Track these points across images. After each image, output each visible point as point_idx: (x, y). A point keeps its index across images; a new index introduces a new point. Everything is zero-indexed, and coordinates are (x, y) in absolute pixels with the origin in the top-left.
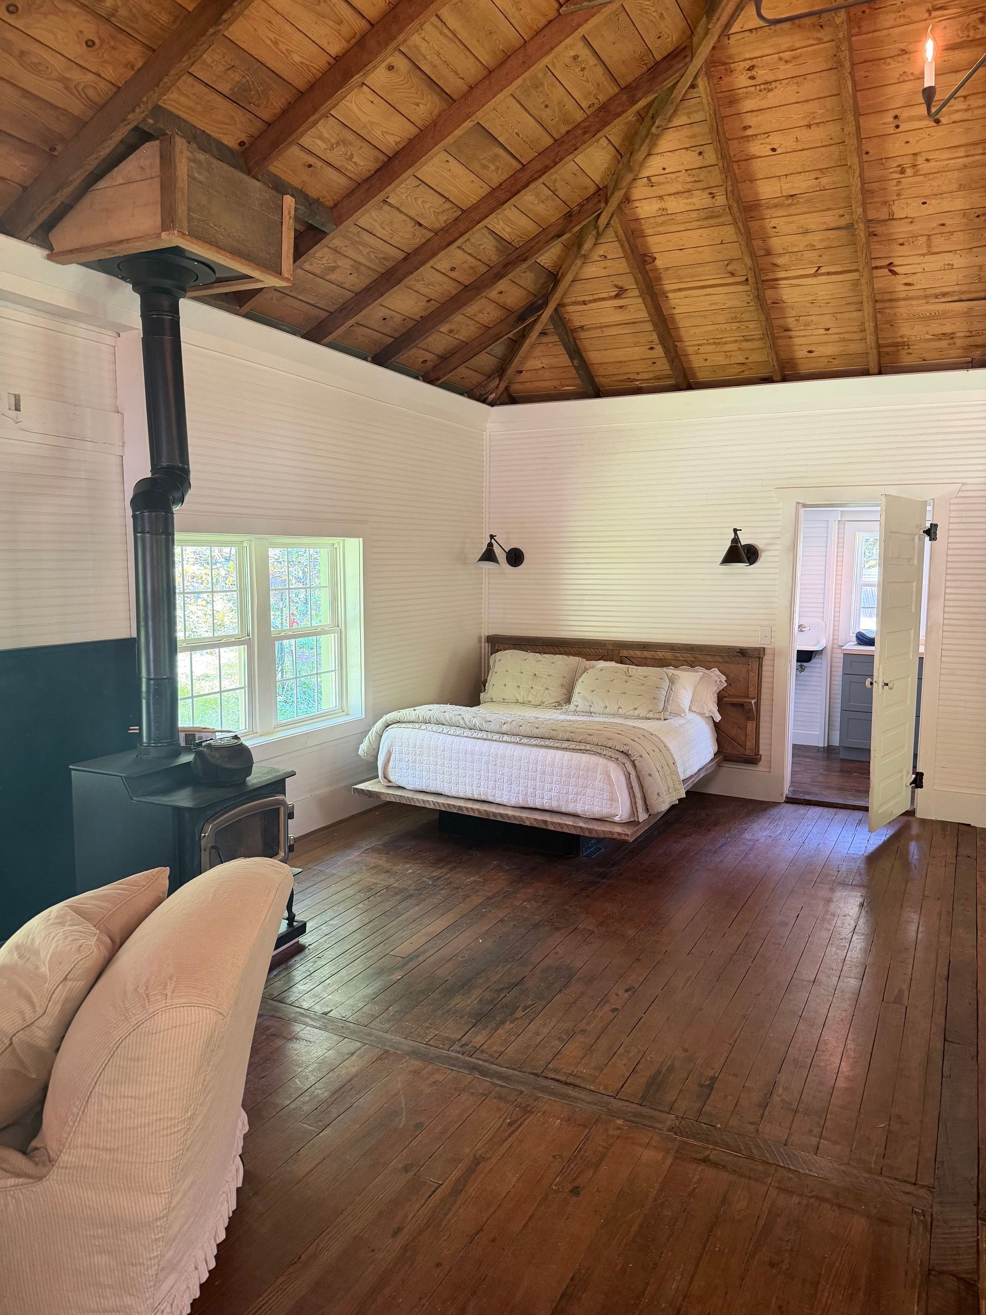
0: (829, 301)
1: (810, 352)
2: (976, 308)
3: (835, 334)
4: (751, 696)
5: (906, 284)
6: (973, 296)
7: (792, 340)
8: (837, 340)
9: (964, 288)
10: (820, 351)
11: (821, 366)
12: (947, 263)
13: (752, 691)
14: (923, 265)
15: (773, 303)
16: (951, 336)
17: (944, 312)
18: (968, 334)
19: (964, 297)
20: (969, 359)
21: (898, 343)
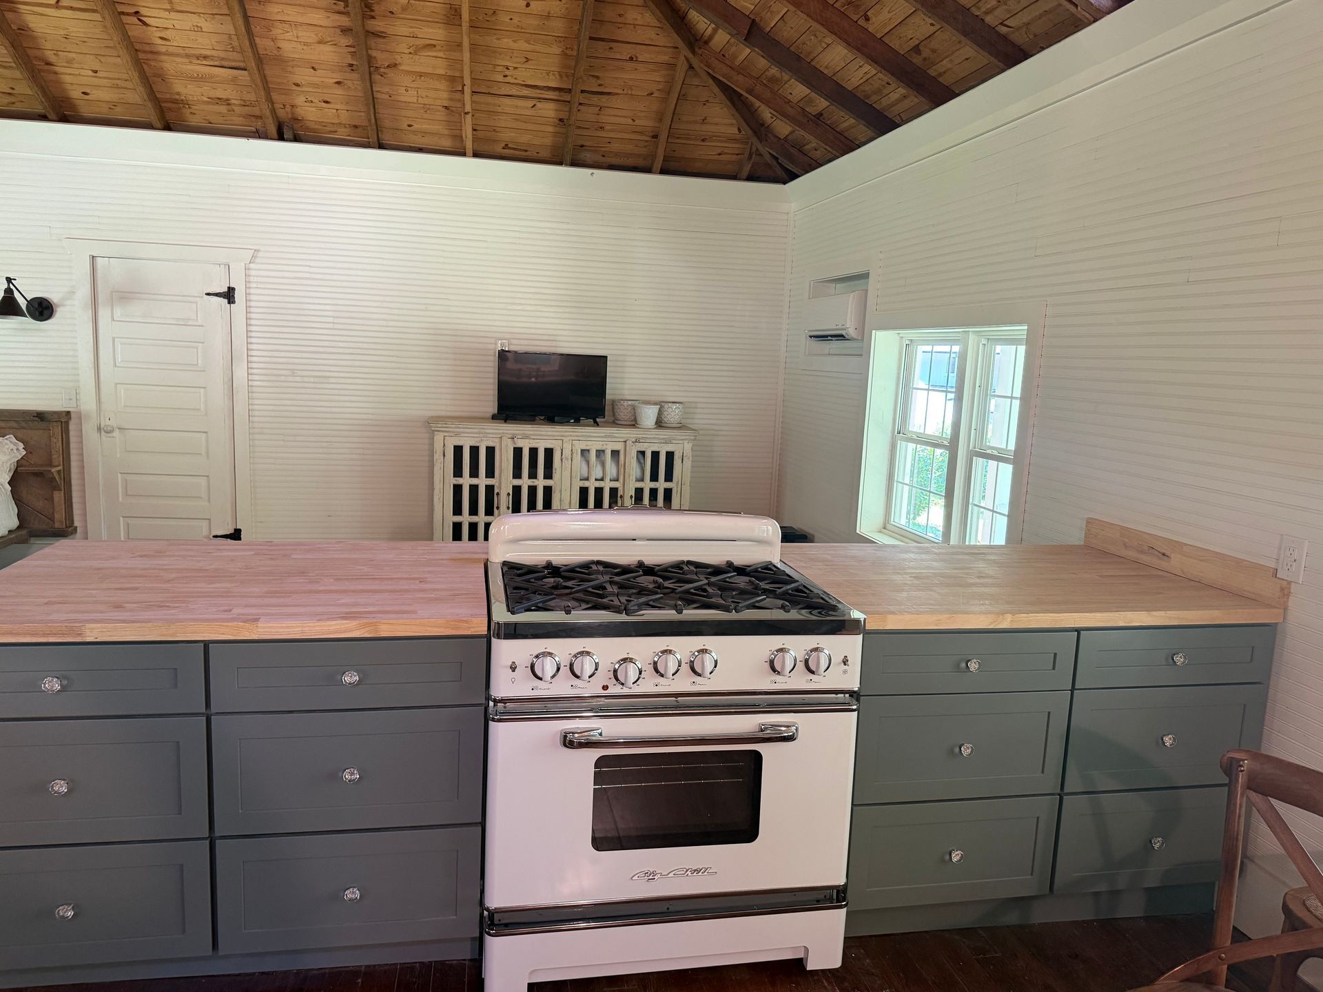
0: (85, 40)
1: (84, 93)
2: (240, 78)
3: (105, 78)
4: (56, 464)
5: (161, 38)
6: (234, 64)
7: (58, 75)
8: (109, 85)
9: (222, 54)
10: (96, 94)
11: (103, 111)
12: (195, 24)
13: (57, 458)
14: (174, 22)
15: (19, 29)
16: (227, 102)
17: (212, 76)
18: (243, 103)
19: (225, 63)
20: (253, 129)
21: (177, 100)
